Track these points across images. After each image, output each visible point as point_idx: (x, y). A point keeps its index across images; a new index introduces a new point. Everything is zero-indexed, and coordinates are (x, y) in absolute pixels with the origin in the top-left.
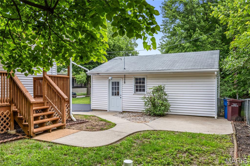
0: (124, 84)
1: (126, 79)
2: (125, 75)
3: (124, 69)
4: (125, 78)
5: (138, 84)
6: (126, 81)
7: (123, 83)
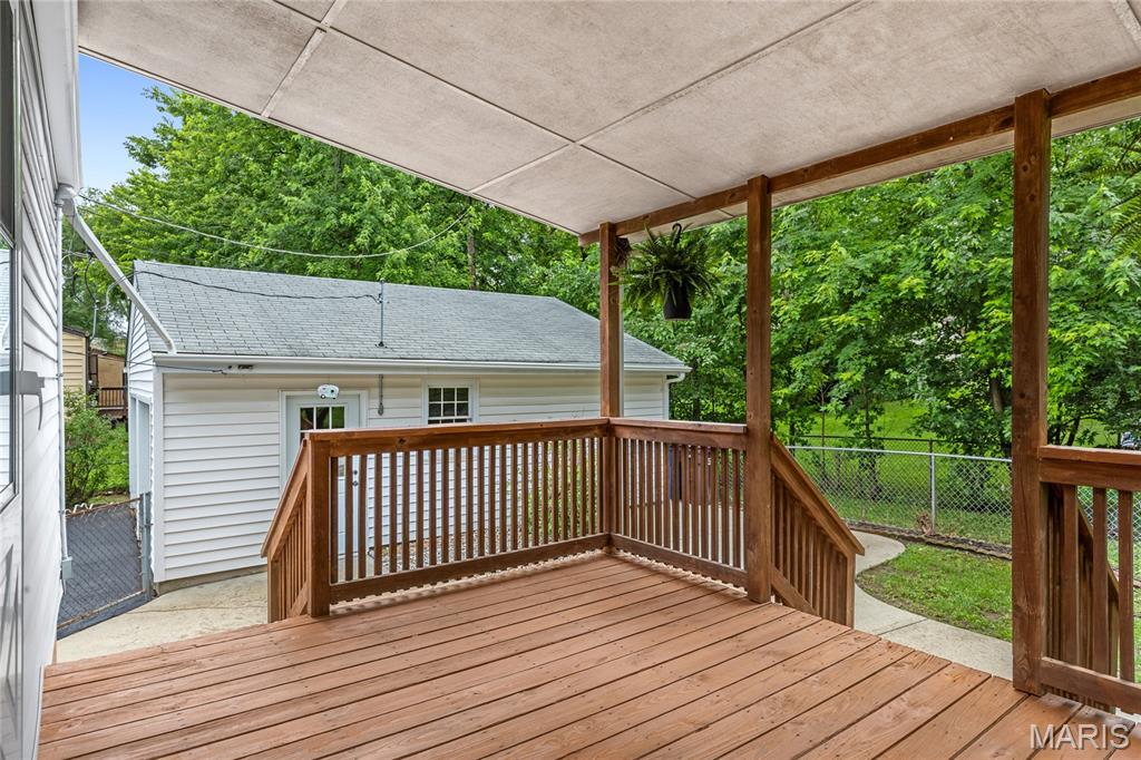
0: (379, 416)
1: (386, 392)
2: (382, 377)
3: (381, 344)
4: (381, 386)
5: (439, 415)
6: (386, 403)
7: (375, 413)
